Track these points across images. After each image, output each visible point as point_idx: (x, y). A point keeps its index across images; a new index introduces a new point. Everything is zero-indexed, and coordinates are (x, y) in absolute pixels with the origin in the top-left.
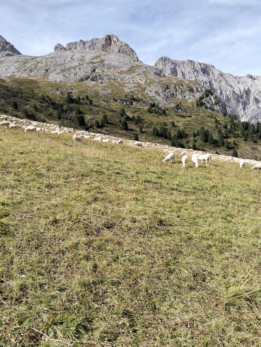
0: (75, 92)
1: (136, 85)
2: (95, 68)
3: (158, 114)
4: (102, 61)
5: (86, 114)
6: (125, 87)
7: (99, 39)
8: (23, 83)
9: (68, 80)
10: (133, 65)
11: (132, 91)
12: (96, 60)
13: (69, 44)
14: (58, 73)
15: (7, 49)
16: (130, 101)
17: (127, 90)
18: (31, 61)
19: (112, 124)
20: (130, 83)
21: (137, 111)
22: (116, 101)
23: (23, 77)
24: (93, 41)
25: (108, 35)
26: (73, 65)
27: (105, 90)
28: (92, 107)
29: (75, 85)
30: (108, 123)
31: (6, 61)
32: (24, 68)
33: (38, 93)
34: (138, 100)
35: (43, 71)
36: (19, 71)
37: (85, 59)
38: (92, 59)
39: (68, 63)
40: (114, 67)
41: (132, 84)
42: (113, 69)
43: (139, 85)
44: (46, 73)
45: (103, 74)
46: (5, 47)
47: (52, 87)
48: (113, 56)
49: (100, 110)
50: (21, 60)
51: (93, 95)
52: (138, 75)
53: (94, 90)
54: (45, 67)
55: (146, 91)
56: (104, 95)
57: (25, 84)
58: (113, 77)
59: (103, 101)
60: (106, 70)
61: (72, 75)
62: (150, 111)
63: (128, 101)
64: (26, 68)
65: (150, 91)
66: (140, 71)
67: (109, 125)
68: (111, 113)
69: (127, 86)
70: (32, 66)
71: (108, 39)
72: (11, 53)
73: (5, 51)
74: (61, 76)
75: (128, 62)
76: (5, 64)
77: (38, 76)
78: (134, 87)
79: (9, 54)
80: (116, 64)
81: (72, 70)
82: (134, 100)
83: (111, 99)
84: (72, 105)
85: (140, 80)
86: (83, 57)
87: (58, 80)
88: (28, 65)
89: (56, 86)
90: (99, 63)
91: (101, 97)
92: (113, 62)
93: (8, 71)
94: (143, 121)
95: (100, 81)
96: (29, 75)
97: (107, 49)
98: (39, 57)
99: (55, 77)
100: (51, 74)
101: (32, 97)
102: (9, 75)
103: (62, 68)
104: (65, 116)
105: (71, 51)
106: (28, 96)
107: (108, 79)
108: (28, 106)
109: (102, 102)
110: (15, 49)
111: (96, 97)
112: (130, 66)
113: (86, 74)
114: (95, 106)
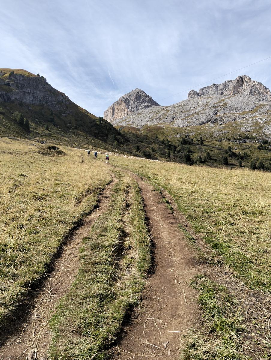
0: (192, 135)
1: (254, 124)
2: (217, 111)
3: (268, 150)
4: (225, 104)
5: (195, 152)
6: (242, 126)
7: (232, 81)
8: (152, 131)
9: (190, 124)
10: (257, 105)
11: (248, 130)
12: (219, 104)
13: (202, 89)
14: (182, 119)
15: (146, 101)
16: (244, 139)
17: (243, 130)
18: (162, 111)
19: (215, 160)
20: (248, 123)
21: (247, 149)
22: (229, 140)
23: (154, 125)
24: (225, 84)
25: (240, 77)
26: (197, 111)
27: (220, 131)
28: (202, 147)
29: (194, 129)
30: (211, 159)
31: (143, 112)
32: (156, 118)
33: (160, 137)
34: (252, 138)
35: (171, 119)
36: (151, 120)
37: (209, 103)
38: (216, 103)
39: (193, 109)
40: (237, 109)
41: (250, 123)
42: (235, 111)
43: (257, 124)
44: (172, 120)
45: (224, 116)
46: (145, 100)
47: (174, 131)
48: (238, 98)
49: (208, 149)
50: (154, 110)
51: (207, 136)
52: (261, 114)
53: (210, 133)
54: (173, 115)
55: (263, 129)
56: (218, 135)
57: (154, 131)
58: (233, 118)
59: (216, 141)
60: (227, 112)
61: (195, 120)
62: (259, 148)
63: (241, 139)
64: (157, 117)
65: (268, 129)
66: (263, 110)
67: (211, 161)
68: (218, 151)
69: (244, 126)
70: (162, 115)
71: (240, 80)
72: (149, 104)
73: (145, 103)
74: (185, 121)
75: (252, 103)
76: (142, 115)
77: (165, 123)
78: (252, 126)
79: (147, 105)
80: (239, 105)
81: (196, 116)
82: (248, 138)
83: (224, 139)
84: (185, 146)
85: (260, 119)
86: (208, 103)
87: (181, 126)
88: (159, 114)
89: (177, 131)
90: (222, 107)
91: (215, 138)
92: (236, 105)
93: (143, 121)
94: (250, 157)
95: (220, 123)
96: (158, 123)
97: (239, 89)
98: (169, 106)
99: (179, 123)
100: (176, 120)
101: (154, 142)
102: (143, 124)
103: (187, 114)
104: (176, 154)
105: (199, 97)
106: (151, 141)
107: (229, 120)
108: (148, 148)
109: (214, 142)
110: (153, 100)
111: (210, 138)
112: (254, 106)
113: (208, 118)
114: (205, 145)
